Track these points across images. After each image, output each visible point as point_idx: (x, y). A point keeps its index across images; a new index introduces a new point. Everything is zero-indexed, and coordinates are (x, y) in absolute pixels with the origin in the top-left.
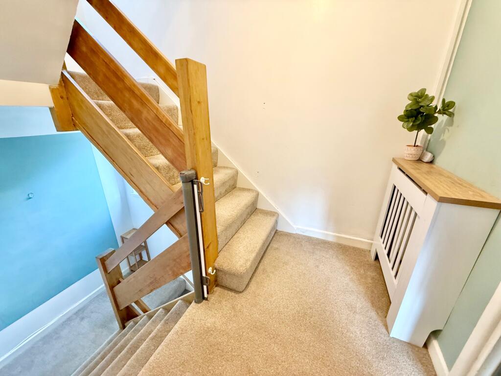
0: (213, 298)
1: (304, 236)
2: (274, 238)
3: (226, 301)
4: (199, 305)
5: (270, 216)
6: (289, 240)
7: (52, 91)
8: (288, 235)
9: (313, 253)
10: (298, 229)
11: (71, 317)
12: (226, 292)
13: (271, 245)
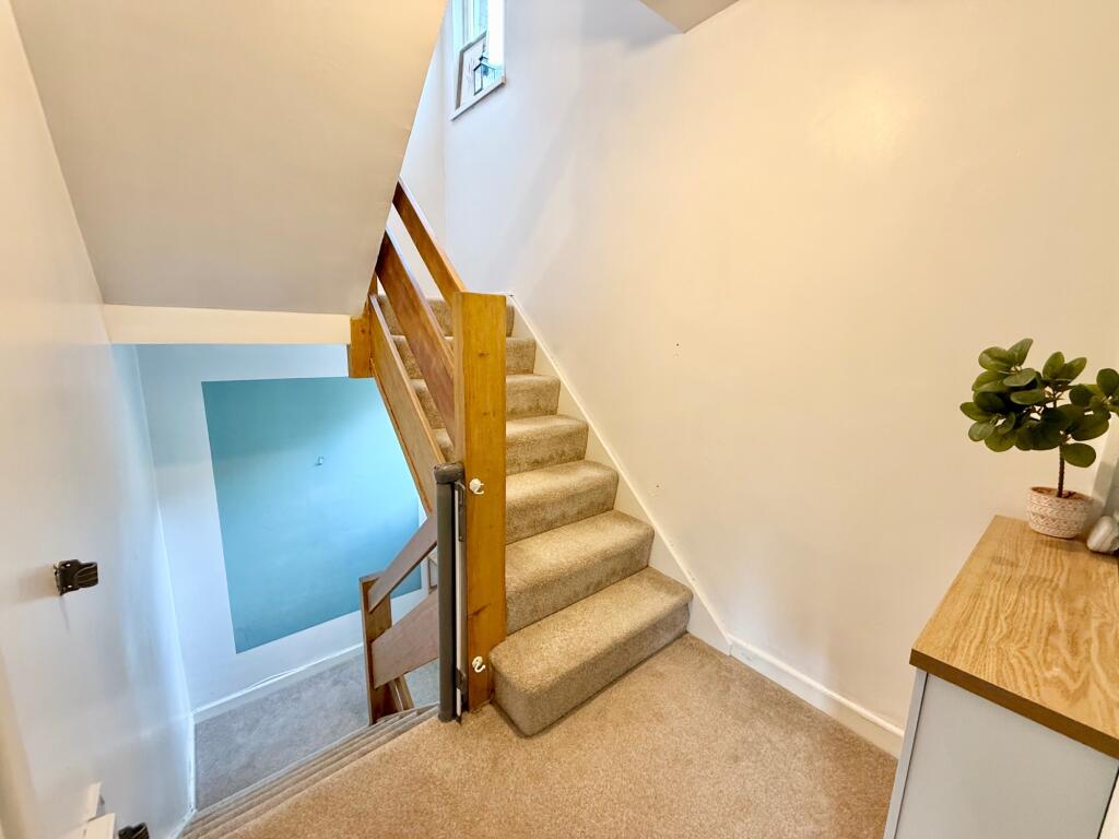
0: (471, 721)
1: (749, 669)
2: (669, 649)
3: (489, 740)
4: (442, 725)
5: (668, 592)
6: (703, 666)
7: (353, 323)
8: (708, 653)
9: (745, 721)
10: (736, 645)
11: (325, 672)
12: (500, 721)
13: (652, 661)
